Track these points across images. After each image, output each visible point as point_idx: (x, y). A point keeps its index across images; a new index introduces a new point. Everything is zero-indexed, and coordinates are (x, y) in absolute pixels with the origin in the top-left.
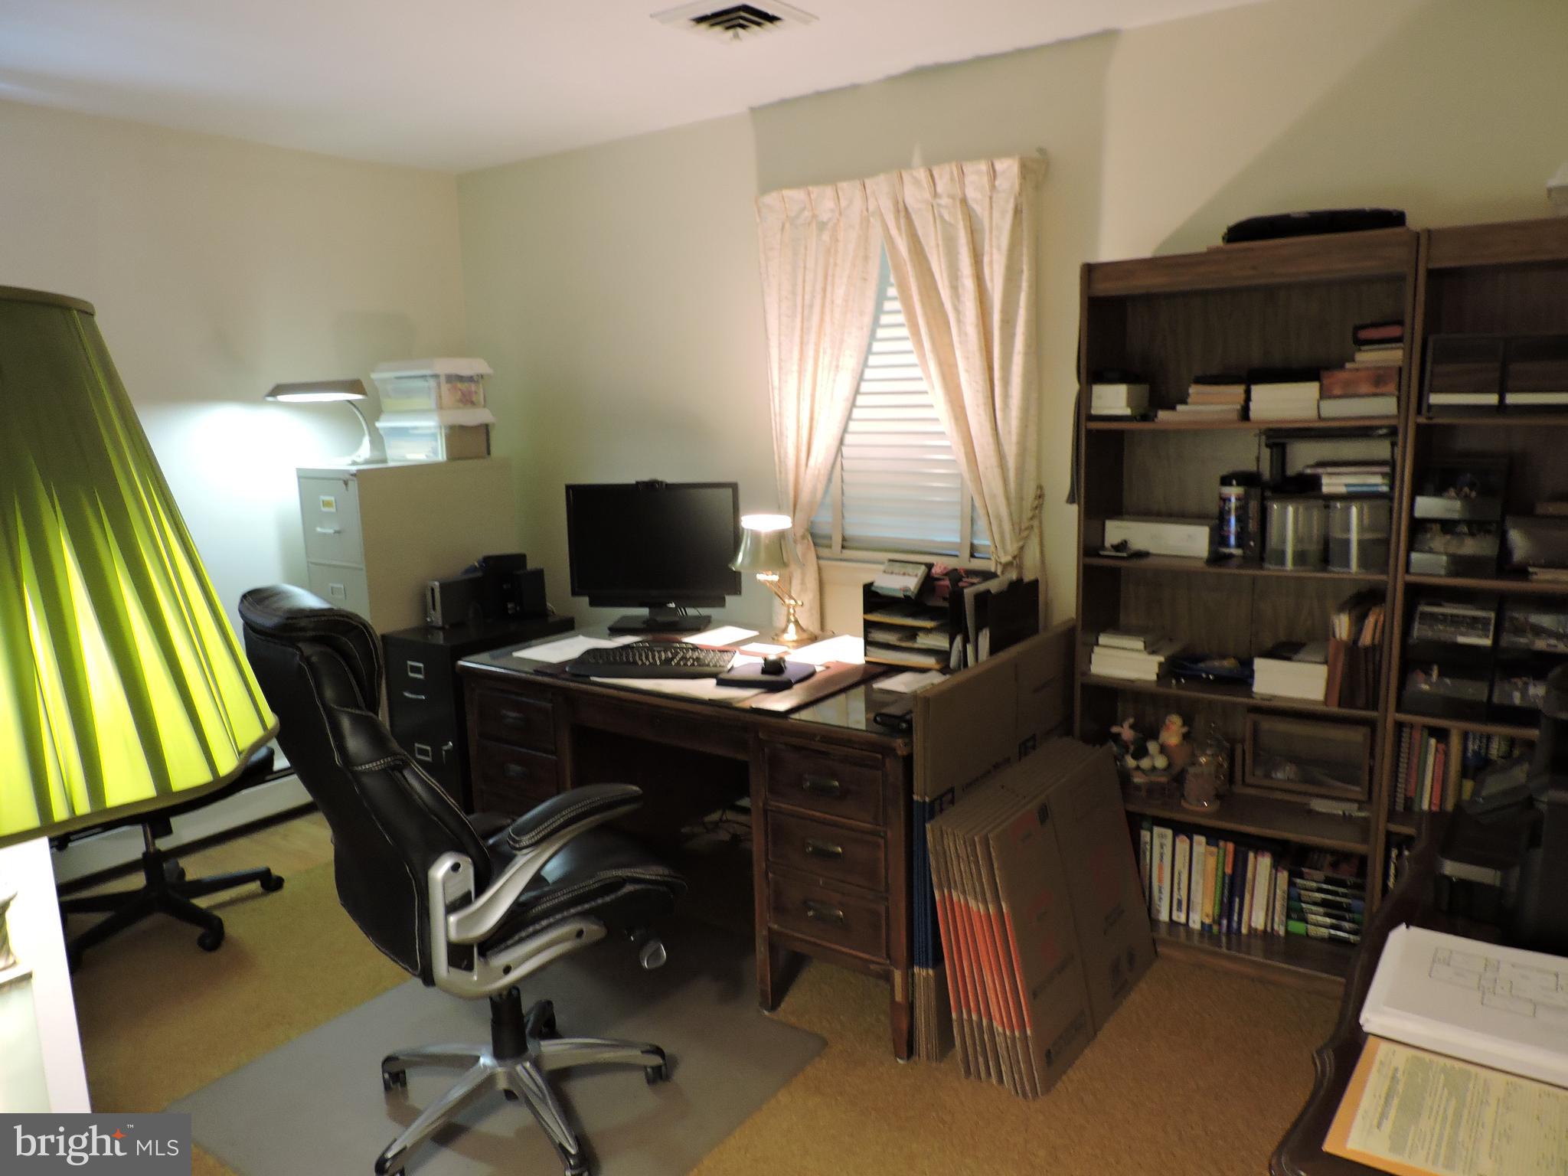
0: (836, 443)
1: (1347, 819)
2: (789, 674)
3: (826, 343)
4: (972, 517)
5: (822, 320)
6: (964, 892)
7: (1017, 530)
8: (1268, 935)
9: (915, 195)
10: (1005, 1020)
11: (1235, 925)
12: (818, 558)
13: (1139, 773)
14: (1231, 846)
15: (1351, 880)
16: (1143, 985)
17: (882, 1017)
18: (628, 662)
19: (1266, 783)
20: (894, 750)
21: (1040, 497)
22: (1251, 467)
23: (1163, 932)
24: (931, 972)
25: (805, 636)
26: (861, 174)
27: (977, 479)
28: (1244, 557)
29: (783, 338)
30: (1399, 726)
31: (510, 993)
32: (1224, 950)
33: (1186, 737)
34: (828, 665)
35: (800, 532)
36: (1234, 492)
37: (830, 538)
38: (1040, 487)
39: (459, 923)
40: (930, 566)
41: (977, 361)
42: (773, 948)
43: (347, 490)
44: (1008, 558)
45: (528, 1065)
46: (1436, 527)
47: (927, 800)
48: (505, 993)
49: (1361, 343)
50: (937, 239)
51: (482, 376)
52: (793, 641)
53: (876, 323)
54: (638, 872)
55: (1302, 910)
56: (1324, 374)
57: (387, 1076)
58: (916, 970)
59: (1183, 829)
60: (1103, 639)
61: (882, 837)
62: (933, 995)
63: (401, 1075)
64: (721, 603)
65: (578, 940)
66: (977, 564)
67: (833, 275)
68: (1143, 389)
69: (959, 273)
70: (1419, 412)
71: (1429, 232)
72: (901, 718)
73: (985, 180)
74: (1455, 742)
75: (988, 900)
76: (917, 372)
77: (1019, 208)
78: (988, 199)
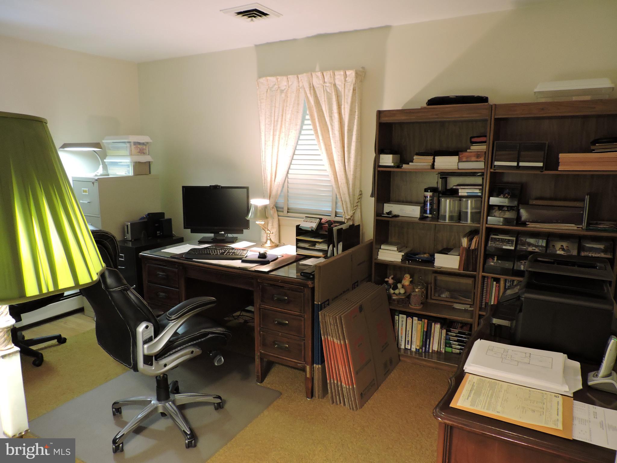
0: (286, 173)
1: (466, 311)
2: (269, 258)
3: (283, 135)
4: (336, 202)
5: (281, 126)
6: (332, 337)
7: (352, 207)
8: (439, 353)
9: (317, 82)
10: (346, 383)
11: (427, 349)
12: (278, 216)
13: (394, 295)
14: (426, 321)
15: (467, 332)
16: (395, 371)
17: (301, 384)
18: (207, 254)
19: (439, 298)
20: (308, 285)
21: (361, 195)
22: (435, 185)
23: (402, 352)
24: (320, 366)
25: (273, 245)
26: (297, 73)
27: (338, 187)
28: (432, 217)
29: (266, 133)
30: (484, 277)
31: (163, 377)
32: (424, 358)
33: (411, 282)
34: (283, 255)
35: (272, 206)
36: (429, 194)
37: (283, 208)
38: (361, 191)
39: (148, 347)
40: (321, 219)
41: (339, 144)
42: (261, 359)
43: (94, 186)
44: (349, 217)
45: (170, 403)
46: (497, 208)
47: (320, 303)
48: (161, 375)
49: (473, 143)
50: (325, 98)
51: (148, 143)
52: (269, 247)
53: (301, 128)
54: (214, 330)
55: (450, 343)
56: (460, 153)
57: (114, 410)
58: (315, 365)
59: (410, 315)
60: (382, 247)
61: (302, 317)
62: (320, 374)
63: (120, 409)
64: (241, 232)
65: (192, 354)
66: (337, 219)
67: (286, 110)
68: (398, 156)
69: (333, 112)
70: (491, 168)
71: (495, 105)
72: (310, 274)
73: (343, 78)
74: (502, 282)
75: (341, 339)
76: (316, 147)
77: (355, 89)
78: (343, 85)
